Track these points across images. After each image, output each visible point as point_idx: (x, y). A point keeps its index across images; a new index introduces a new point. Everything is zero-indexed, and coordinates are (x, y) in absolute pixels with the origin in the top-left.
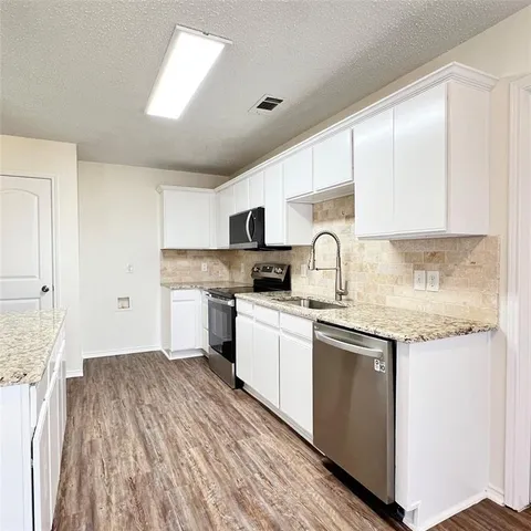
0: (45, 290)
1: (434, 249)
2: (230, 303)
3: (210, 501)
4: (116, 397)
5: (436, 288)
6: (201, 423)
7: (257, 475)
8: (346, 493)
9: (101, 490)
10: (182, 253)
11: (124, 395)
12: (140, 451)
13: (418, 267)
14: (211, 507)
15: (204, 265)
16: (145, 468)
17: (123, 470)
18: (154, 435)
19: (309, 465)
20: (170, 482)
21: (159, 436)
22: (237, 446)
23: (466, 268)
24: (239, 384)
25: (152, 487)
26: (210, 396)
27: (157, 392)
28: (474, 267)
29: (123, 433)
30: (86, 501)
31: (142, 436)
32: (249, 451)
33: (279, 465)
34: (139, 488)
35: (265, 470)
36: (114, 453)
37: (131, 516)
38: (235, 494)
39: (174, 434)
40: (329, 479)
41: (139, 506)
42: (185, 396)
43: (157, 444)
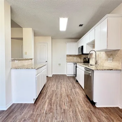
0: (46, 62)
1: (111, 53)
2: (76, 65)
3: (63, 95)
4: (56, 80)
5: (111, 62)
6: (67, 86)
7: (72, 94)
8: (87, 99)
9: (49, 90)
10: (70, 56)
11: (57, 80)
12: (56, 87)
13: (109, 57)
14: (63, 96)
15: (75, 58)
16: (56, 89)
17: (52, 89)
18: (59, 86)
19: (83, 95)
20: (58, 91)
21: (60, 86)
22: (72, 90)
23: (116, 57)
24: (77, 81)
25: (56, 92)
26: (71, 82)
27: (62, 81)
28: (118, 57)
29: (54, 85)
30: (46, 91)
31: (57, 86)
32: (73, 91)
33: (77, 93)
34: (54, 91)
35: (74, 93)
36: (52, 87)
37: (51, 94)
38: (67, 95)
39: (62, 86)
40: (85, 97)
41: (53, 93)
42: (67, 82)
43: (59, 87)
